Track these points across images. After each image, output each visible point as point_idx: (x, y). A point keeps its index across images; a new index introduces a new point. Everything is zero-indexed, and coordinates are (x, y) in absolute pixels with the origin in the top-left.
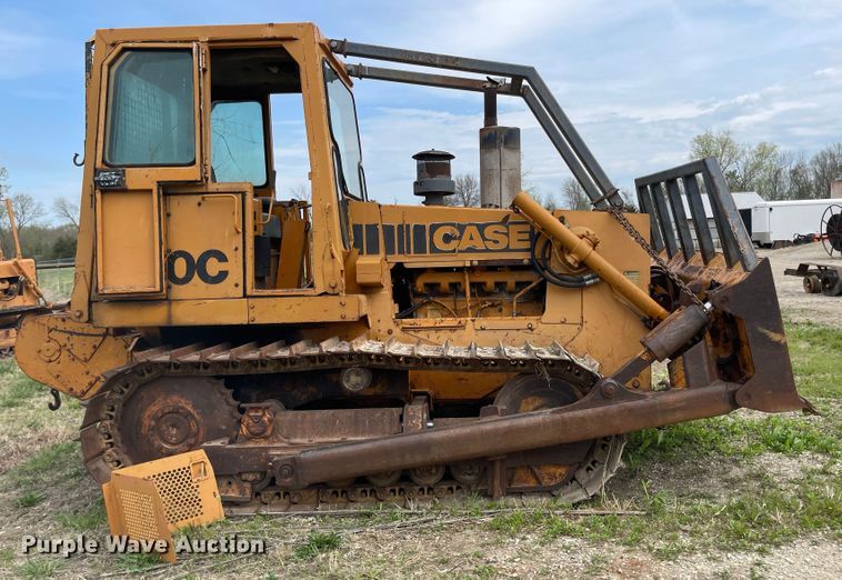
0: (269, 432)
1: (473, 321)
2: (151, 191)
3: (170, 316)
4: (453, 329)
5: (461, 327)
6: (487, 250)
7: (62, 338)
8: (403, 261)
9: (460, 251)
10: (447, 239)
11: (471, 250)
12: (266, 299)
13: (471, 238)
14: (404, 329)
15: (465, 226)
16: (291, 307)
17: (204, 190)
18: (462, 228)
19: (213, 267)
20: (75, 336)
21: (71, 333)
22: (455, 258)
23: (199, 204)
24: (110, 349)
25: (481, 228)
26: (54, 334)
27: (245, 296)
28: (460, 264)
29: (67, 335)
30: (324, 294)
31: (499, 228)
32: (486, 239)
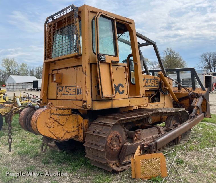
0: (140, 138)
1: (149, 104)
2: (110, 63)
3: (112, 105)
6: (152, 86)
7: (55, 117)
11: (149, 86)
12: (132, 99)
13: (149, 83)
16: (137, 101)
17: (117, 65)
18: (148, 80)
19: (121, 89)
20: (60, 116)
21: (59, 115)
22: (146, 88)
23: (116, 69)
24: (71, 120)
25: (151, 80)
26: (53, 116)
27: (128, 98)
29: (58, 116)
30: (143, 97)
31: (153, 80)
32: (151, 83)
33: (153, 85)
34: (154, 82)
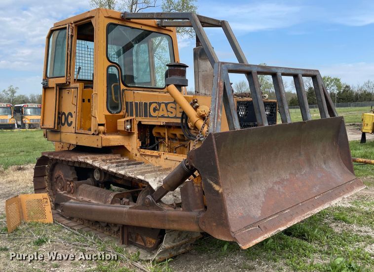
0: (72, 191)
1: (164, 154)
2: (54, 87)
3: (61, 139)
4: (157, 157)
5: (160, 156)
8: (140, 120)
9: (159, 117)
10: (155, 110)
11: (163, 116)
12: (80, 134)
13: (163, 110)
14: (141, 155)
15: (161, 103)
17: (69, 87)
18: (159, 104)
19: (70, 119)
22: (157, 120)
23: (68, 93)
25: (166, 104)
27: (75, 133)
28: (159, 124)
30: (93, 134)
31: (173, 105)
32: (168, 111)
33: (171, 115)
34: (175, 108)
